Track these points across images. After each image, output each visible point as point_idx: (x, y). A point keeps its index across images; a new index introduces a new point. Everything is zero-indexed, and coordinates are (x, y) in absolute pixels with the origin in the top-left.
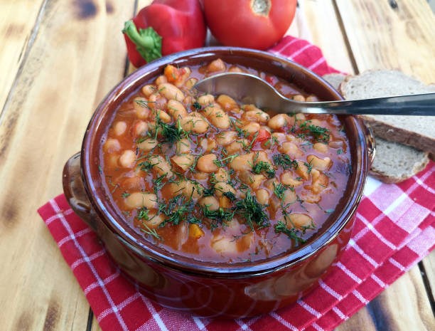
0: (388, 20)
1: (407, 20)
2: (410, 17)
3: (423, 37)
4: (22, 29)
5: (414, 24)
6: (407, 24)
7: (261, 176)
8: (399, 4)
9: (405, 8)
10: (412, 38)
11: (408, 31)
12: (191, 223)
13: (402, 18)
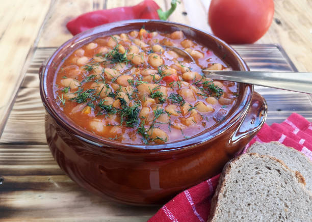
0: (276, 31)
1: (289, 31)
2: (290, 28)
3: (302, 40)
4: (28, 40)
5: (294, 33)
6: (289, 33)
7: (153, 100)
8: (282, 22)
9: (286, 24)
10: (294, 41)
11: (290, 37)
12: (88, 105)
13: (285, 30)
